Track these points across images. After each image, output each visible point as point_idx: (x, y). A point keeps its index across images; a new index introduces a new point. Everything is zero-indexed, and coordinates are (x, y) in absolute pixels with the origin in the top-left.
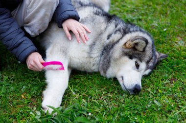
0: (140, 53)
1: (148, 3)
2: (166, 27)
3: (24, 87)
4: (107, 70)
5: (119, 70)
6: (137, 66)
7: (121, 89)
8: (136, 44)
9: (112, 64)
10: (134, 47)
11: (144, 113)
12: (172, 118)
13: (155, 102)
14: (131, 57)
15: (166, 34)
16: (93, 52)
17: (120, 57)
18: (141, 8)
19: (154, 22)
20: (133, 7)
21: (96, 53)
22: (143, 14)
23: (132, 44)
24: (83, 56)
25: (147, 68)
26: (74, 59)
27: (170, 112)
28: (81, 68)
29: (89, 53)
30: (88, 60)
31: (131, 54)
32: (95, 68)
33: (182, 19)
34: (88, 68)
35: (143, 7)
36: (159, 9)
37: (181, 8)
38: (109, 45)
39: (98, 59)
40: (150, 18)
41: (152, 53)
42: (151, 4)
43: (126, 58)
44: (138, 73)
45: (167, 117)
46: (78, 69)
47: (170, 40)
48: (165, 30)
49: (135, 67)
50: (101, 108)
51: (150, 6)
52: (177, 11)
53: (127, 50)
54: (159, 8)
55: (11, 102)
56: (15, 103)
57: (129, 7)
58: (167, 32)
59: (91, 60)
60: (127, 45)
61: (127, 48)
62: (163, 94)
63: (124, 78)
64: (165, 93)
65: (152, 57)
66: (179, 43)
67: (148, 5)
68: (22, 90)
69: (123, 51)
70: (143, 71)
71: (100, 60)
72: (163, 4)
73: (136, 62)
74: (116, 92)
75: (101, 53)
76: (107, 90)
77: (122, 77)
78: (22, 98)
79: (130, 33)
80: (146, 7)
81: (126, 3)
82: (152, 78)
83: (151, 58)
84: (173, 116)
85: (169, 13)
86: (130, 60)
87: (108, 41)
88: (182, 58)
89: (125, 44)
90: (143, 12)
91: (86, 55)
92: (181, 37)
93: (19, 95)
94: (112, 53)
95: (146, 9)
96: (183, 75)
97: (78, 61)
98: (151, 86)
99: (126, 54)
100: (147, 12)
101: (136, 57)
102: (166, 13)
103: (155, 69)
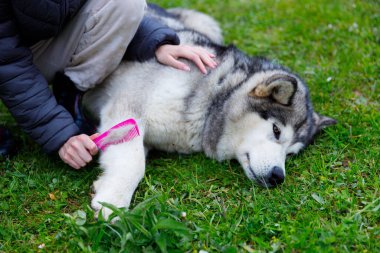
0: (282, 107)
1: (296, 39)
2: (330, 75)
3: (54, 181)
4: (217, 142)
5: (242, 140)
6: (277, 133)
7: (246, 178)
8: (275, 90)
9: (228, 128)
10: (271, 96)
11: (293, 215)
12: (348, 223)
13: (314, 196)
14: (265, 115)
15: (331, 87)
16: (192, 110)
17: (244, 113)
18: (283, 48)
19: (308, 68)
20: (266, 46)
21: (198, 112)
22: (286, 56)
23: (266, 89)
24: (172, 118)
25: (297, 140)
26: (155, 125)
27: (344, 212)
28: (168, 144)
29: (184, 113)
30: (182, 127)
31: (264, 109)
32: (194, 144)
33: (362, 62)
34: (181, 144)
35: (285, 45)
36: (316, 48)
37: (359, 44)
38: (222, 94)
39: (200, 124)
40: (299, 62)
41: (305, 110)
42: (301, 39)
43: (255, 117)
44: (278, 147)
45: (338, 221)
46: (162, 148)
47: (339, 96)
48: (329, 79)
49: (273, 136)
50: (206, 210)
51: (299, 43)
52: (351, 50)
53: (258, 101)
54: (316, 46)
55: (28, 206)
56: (35, 207)
57: (259, 46)
58: (333, 83)
59: (188, 125)
60: (257, 91)
61: (257, 97)
62: (330, 183)
63: (251, 156)
64: (332, 182)
65: (306, 119)
66: (358, 102)
67: (294, 41)
68: (51, 186)
69: (250, 103)
70: (287, 144)
71: (205, 125)
72: (323, 39)
73: (274, 126)
74: (236, 185)
75: (206, 111)
76: (219, 182)
77: (248, 155)
78: (49, 199)
79: (262, 73)
80: (291, 45)
81: (253, 39)
82: (307, 159)
83: (304, 121)
84: (350, 219)
85: (335, 52)
86: (263, 120)
87: (220, 87)
88: (365, 124)
89: (254, 90)
90: (285, 53)
91: (178, 117)
92: (361, 92)
93: (43, 193)
94: (228, 107)
95: (292, 49)
96: (368, 153)
97: (162, 128)
98: (306, 172)
99: (254, 108)
100: (294, 52)
101: (274, 116)
102: (331, 54)
103: (312, 144)
